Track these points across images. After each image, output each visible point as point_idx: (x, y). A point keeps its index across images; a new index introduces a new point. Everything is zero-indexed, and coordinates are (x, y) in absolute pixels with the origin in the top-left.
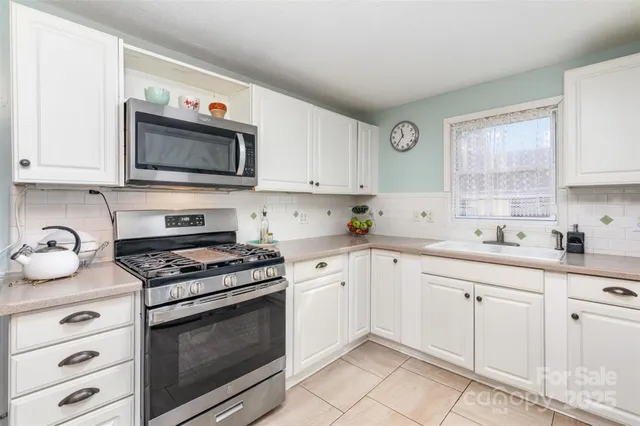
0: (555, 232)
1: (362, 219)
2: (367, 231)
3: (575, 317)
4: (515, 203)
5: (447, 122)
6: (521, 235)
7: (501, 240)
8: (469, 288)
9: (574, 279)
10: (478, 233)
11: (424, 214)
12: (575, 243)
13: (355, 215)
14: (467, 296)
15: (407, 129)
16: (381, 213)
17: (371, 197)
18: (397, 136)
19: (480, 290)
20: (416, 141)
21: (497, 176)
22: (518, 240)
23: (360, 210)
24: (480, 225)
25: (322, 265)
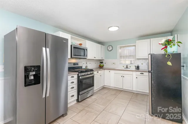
0: (135, 66)
1: (102, 65)
2: (103, 67)
3: (137, 78)
4: (131, 61)
5: (118, 46)
6: (130, 67)
7: (127, 68)
8: (122, 75)
9: (137, 72)
10: (123, 67)
11: (114, 63)
12: (138, 68)
13: (100, 63)
14: (122, 76)
15: (111, 47)
16: (105, 63)
17: (103, 60)
18: (109, 48)
19: (124, 75)
20: (112, 49)
21: (126, 56)
22: (130, 68)
23: (102, 63)
24: (124, 65)
25: (98, 72)
